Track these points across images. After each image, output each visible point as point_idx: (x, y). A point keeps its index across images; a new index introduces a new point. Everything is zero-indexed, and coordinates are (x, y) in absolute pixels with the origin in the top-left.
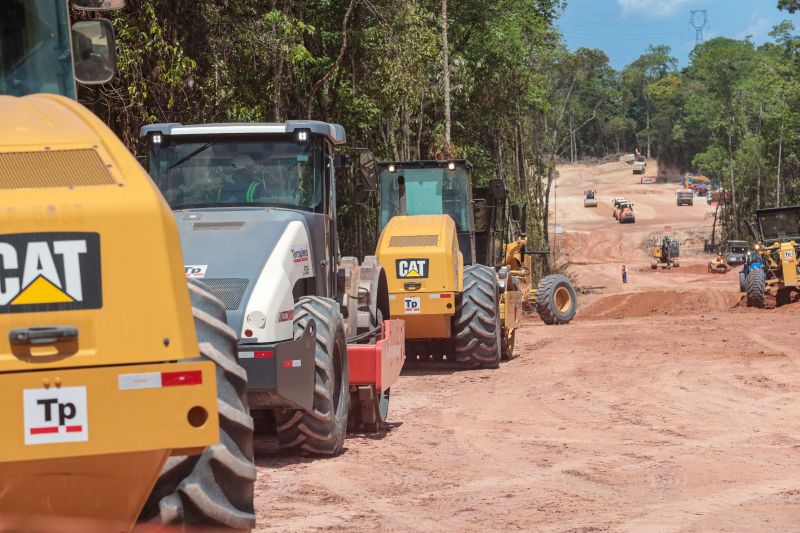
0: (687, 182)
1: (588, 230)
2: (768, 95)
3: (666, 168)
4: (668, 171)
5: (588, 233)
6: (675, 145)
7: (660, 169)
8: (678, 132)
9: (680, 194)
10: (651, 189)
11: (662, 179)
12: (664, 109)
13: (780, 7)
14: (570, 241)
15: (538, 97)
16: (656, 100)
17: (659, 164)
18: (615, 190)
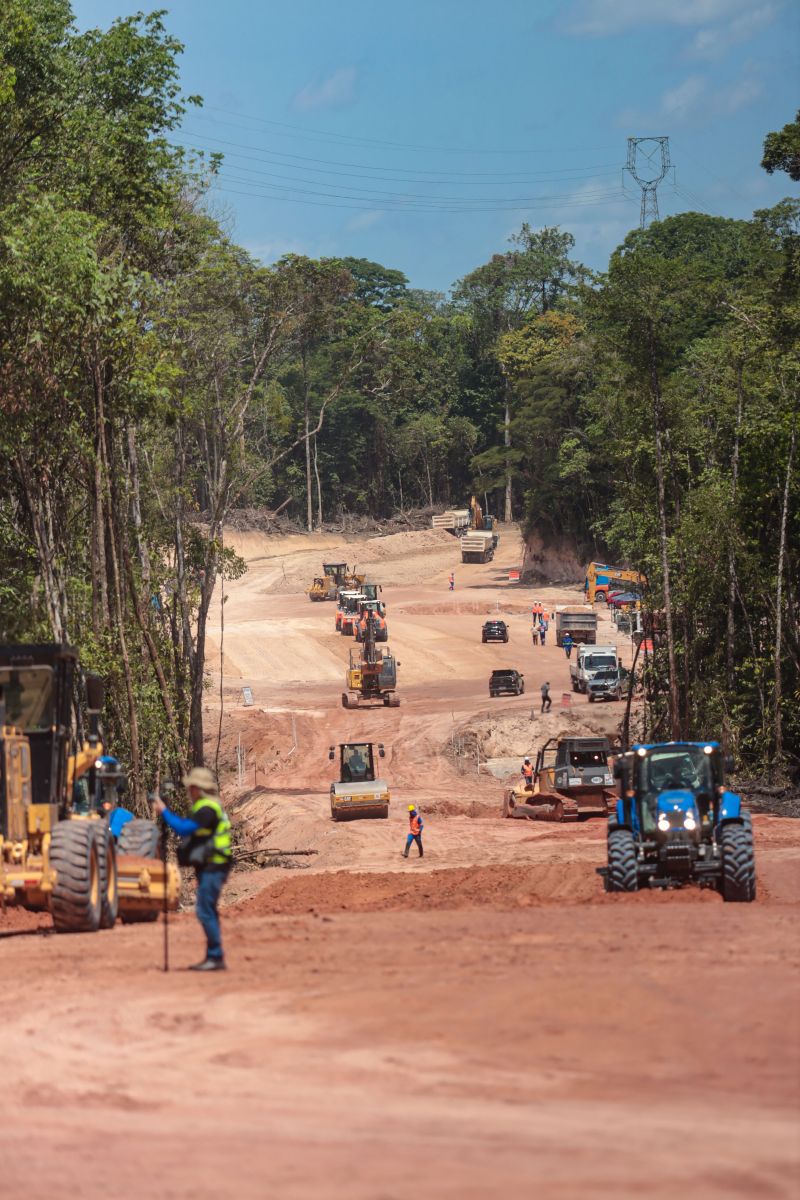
0: (593, 586)
1: (317, 708)
2: (757, 376)
3: (545, 547)
4: (550, 555)
5: (318, 714)
6: (567, 491)
7: (529, 549)
8: (574, 460)
9: (565, 615)
10: (504, 601)
11: (534, 576)
12: (540, 397)
13: (768, 166)
14: (271, 735)
15: (160, 385)
16: (520, 374)
17: (526, 538)
18: (410, 603)
